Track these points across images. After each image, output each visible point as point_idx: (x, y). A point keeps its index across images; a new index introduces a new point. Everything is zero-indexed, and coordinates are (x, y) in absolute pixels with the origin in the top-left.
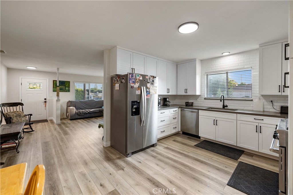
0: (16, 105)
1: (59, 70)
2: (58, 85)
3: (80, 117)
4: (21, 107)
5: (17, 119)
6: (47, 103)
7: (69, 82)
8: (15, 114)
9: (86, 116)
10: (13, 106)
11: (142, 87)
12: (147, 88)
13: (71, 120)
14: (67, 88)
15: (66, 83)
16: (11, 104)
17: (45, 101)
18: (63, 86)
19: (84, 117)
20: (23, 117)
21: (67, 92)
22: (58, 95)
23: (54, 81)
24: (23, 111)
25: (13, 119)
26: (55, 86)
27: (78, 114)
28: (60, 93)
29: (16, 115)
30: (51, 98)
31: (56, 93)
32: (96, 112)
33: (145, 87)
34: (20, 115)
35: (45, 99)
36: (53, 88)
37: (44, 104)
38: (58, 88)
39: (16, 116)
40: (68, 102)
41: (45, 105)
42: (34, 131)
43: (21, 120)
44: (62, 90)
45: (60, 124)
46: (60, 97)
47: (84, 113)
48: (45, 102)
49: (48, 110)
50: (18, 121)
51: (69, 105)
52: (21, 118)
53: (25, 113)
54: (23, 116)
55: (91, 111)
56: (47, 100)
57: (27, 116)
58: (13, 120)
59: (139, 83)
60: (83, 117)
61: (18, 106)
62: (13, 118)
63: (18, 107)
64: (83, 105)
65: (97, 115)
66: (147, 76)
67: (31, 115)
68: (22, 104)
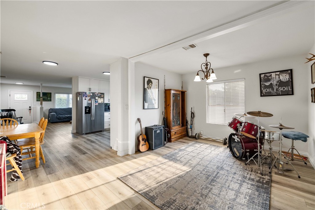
0: (10, 111)
2: (41, 96)
3: (60, 121)
6: (32, 111)
7: (51, 93)
9: (65, 120)
10: (8, 112)
11: (92, 99)
12: (95, 99)
13: (52, 123)
14: (49, 98)
15: (48, 94)
16: (7, 110)
17: (29, 108)
18: (45, 97)
21: (48, 101)
22: (41, 104)
23: (37, 92)
24: (15, 115)
26: (38, 96)
27: (58, 118)
28: (43, 102)
30: (34, 106)
31: (40, 102)
33: (94, 99)
35: (30, 107)
36: (37, 98)
37: (29, 111)
38: (41, 99)
40: (50, 110)
44: (44, 100)
46: (43, 106)
47: (64, 118)
48: (30, 109)
49: (32, 116)
51: (50, 112)
53: (17, 117)
56: (32, 108)
57: (19, 119)
59: (90, 97)
60: (62, 121)
64: (63, 112)
66: (96, 93)
67: (22, 117)
68: (14, 110)
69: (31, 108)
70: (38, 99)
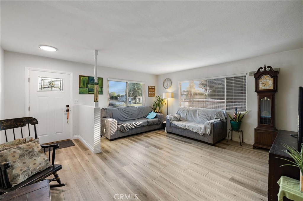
0: (22, 124)
1: (98, 54)
3: (123, 135)
4: (32, 127)
5: (24, 163)
6: (71, 113)
7: (102, 79)
8: (20, 148)
9: (131, 133)
10: (13, 128)
13: (111, 140)
14: (99, 89)
16: (9, 123)
17: (67, 108)
18: (93, 86)
19: (129, 134)
20: (39, 154)
22: (96, 100)
23: (80, 76)
24: (36, 137)
25: (15, 165)
26: (82, 85)
27: (120, 130)
29: (22, 152)
30: (76, 104)
32: (144, 126)
34: (30, 152)
35: (68, 106)
36: (80, 87)
37: (65, 114)
39: (21, 156)
40: (101, 109)
41: (67, 115)
42: (63, 185)
43: (35, 164)
45: (100, 151)
46: (99, 103)
47: (129, 129)
48: (68, 111)
49: (71, 123)
50: (26, 169)
52: (35, 158)
53: (42, 142)
54: (39, 152)
55: (138, 125)
56: (71, 108)
58: (13, 169)
60: (127, 134)
61: (24, 125)
62: (14, 162)
63: (25, 129)
64: (122, 115)
65: (144, 129)
69: (69, 108)
70: (81, 89)
